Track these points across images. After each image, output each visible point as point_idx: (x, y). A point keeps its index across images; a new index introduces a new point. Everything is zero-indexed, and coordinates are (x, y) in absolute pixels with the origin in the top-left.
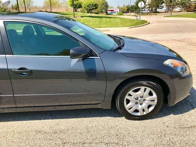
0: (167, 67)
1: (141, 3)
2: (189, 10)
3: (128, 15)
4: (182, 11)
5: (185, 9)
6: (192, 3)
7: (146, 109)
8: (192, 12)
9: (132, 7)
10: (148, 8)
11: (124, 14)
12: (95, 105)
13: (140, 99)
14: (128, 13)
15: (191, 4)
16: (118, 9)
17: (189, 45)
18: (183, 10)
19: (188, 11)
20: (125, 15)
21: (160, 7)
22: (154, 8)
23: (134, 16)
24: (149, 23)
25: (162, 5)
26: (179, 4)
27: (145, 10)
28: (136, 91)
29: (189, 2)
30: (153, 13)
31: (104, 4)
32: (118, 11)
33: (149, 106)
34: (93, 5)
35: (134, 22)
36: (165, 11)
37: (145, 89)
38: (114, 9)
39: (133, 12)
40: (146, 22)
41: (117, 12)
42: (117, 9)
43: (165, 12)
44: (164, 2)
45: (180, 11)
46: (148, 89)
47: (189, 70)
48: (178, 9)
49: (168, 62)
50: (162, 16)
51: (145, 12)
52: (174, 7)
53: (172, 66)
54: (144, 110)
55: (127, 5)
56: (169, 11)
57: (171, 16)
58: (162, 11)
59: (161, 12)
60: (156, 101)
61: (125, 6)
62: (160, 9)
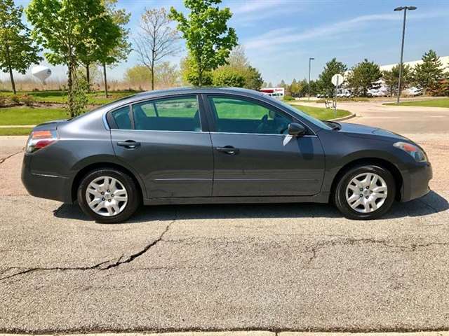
0: (398, 149)
1: (338, 77)
2: (437, 93)
3: (305, 101)
4: (422, 94)
5: (428, 90)
6: (443, 77)
7: (373, 204)
8: (443, 96)
9: (313, 85)
10: (349, 87)
11: (296, 99)
12: (308, 197)
13: (365, 189)
14: (304, 97)
15: (442, 80)
16: (283, 89)
17: (434, 148)
18: (424, 93)
19: (435, 94)
20: (298, 101)
21: (374, 86)
22: (360, 88)
23: (318, 102)
24: (355, 116)
25: (379, 82)
26: (414, 80)
27: (341, 91)
28: (361, 179)
29: (437, 76)
30: (360, 96)
31: (253, 78)
32: (283, 92)
33: (378, 200)
34: (235, 79)
35: (323, 113)
36: (383, 94)
37: (372, 177)
38: (274, 89)
39: (315, 95)
40: (348, 113)
41: (282, 94)
42: (281, 89)
43: (386, 96)
44: (381, 76)
45: (417, 95)
46: (376, 177)
47: (427, 158)
48: (412, 90)
49: (398, 144)
50: (380, 104)
51: (342, 95)
52: (403, 86)
53: (404, 149)
54: (371, 207)
55: (302, 80)
56: (393, 95)
57: (399, 104)
58: (378, 94)
59: (376, 96)
60: (386, 193)
61: (297, 82)
62: (374, 90)
